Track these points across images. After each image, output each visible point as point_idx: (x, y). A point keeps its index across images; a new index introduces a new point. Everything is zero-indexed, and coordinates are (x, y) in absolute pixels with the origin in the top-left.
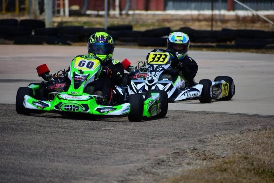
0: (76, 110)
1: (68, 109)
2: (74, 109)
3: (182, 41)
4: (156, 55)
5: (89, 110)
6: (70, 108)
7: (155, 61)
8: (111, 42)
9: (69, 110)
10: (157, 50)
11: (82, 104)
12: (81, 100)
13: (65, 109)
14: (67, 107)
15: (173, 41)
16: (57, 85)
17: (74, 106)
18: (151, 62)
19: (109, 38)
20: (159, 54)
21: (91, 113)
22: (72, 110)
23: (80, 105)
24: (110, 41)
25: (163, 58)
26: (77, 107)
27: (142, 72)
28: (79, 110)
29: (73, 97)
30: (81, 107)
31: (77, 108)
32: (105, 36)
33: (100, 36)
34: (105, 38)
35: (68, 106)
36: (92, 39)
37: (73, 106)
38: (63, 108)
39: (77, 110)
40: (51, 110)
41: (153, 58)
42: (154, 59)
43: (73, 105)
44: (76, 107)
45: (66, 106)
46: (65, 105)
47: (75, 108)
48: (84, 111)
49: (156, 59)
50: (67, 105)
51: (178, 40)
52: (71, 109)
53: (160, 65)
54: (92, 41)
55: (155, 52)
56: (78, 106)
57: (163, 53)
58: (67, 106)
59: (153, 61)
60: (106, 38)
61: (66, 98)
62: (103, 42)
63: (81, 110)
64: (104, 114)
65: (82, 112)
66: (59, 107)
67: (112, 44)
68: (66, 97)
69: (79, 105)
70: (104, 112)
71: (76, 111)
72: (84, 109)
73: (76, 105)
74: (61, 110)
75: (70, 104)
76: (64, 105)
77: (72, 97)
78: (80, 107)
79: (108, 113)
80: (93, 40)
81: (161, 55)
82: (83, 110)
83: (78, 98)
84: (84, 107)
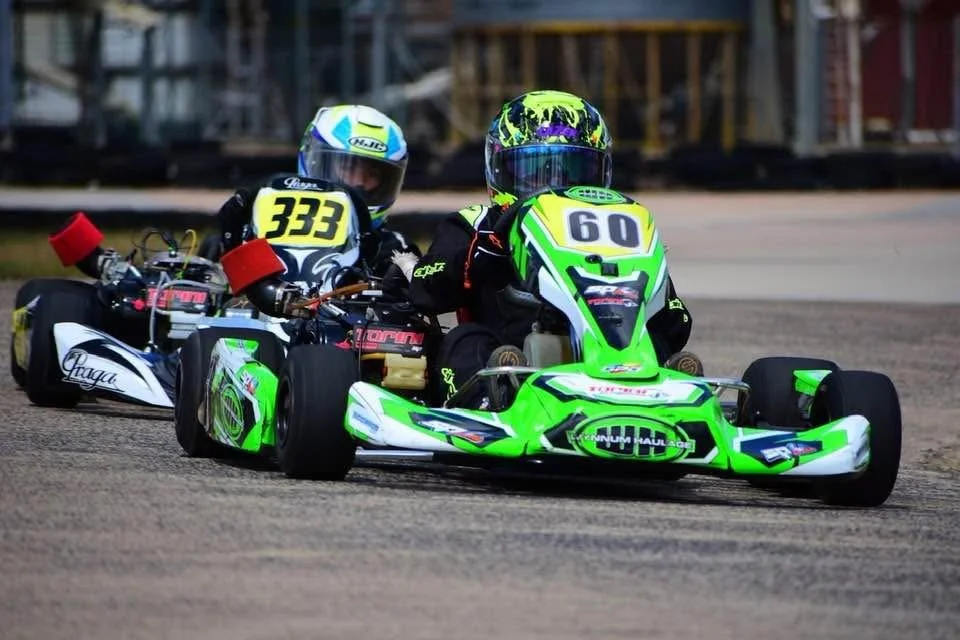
0: (652, 450)
1: (615, 447)
2: (644, 449)
3: (384, 148)
4: (289, 203)
5: (714, 452)
6: (622, 440)
7: (294, 232)
8: (602, 138)
9: (622, 452)
10: (289, 182)
11: (681, 424)
12: (670, 400)
13: (601, 445)
14: (609, 439)
15: (343, 142)
16: (374, 336)
17: (645, 433)
18: (270, 235)
19: (589, 123)
20: (304, 201)
21: (725, 467)
22: (636, 450)
23: (674, 429)
24: (597, 134)
25: (325, 219)
26: (660, 436)
27: (176, 282)
28: (670, 453)
29: (626, 390)
30: (678, 434)
31: (661, 443)
32: (570, 110)
33: (546, 113)
34: (573, 122)
35: (616, 431)
36: (510, 126)
37: (637, 433)
38: (588, 443)
39: (660, 450)
40: (528, 452)
41: (275, 218)
42: (282, 219)
43: (638, 425)
44: (653, 435)
45: (602, 432)
46: (600, 425)
47: (647, 441)
48: (691, 456)
49: (294, 223)
50: (608, 425)
51: (368, 142)
52: (629, 447)
53: (323, 251)
54: (508, 135)
55: (284, 188)
56: (661, 429)
57: (323, 197)
58: (609, 431)
59: (279, 233)
60: (577, 119)
61: (597, 392)
62: (562, 139)
63: (678, 449)
64: (779, 469)
65: (682, 460)
66: (571, 439)
67: (603, 147)
68: (593, 389)
69: (667, 425)
70: (780, 460)
71: (653, 456)
72: (691, 445)
73: (654, 428)
74: (578, 452)
75: (623, 424)
76: (593, 429)
77: (624, 387)
78: (671, 435)
79: (796, 464)
80: (514, 131)
81: (314, 204)
82: (685, 450)
83: (655, 392)
84: (691, 437)
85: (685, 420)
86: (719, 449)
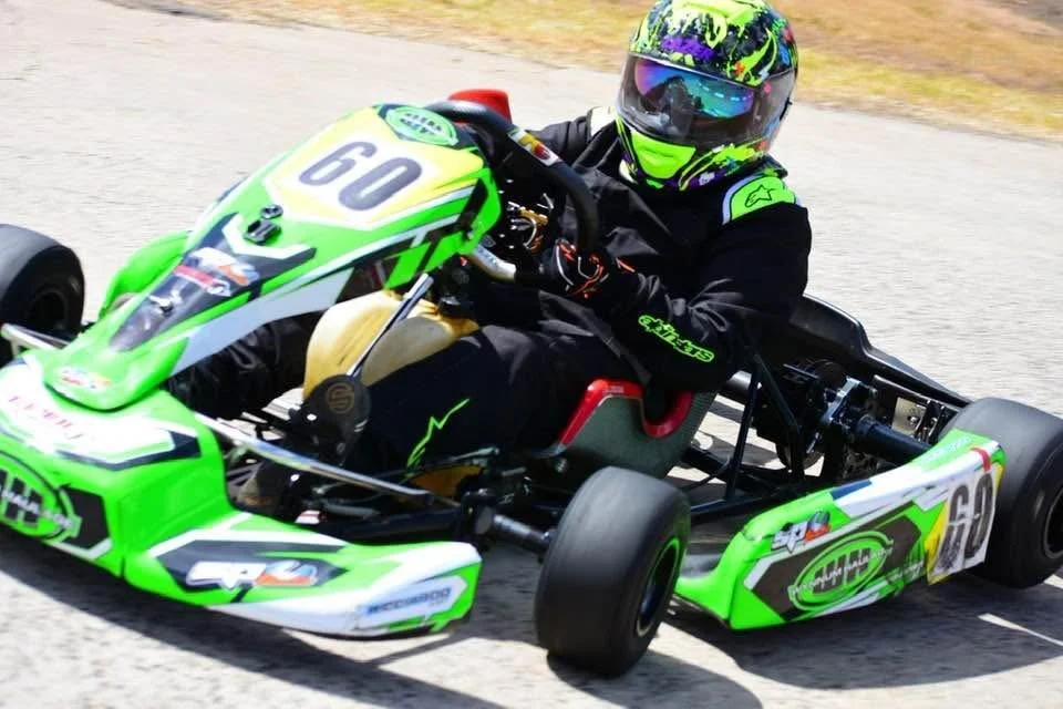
0: (21, 515)
2: (12, 510)
5: (105, 546)
11: (66, 488)
12: (85, 448)
17: (19, 487)
21: (116, 571)
22: (3, 508)
23: (56, 493)
24: (748, 62)
26: (35, 498)
28: (43, 528)
30: (60, 503)
31: (33, 507)
32: (720, 21)
37: (9, 483)
39: (31, 518)
44: (27, 493)
47: (17, 500)
48: (69, 540)
56: (39, 488)
63: (56, 526)
64: (204, 599)
65: (57, 543)
69: (48, 486)
71: (19, 524)
72: (73, 524)
73: (32, 484)
78: (50, 500)
82: (63, 531)
84: (77, 512)
85: (75, 485)
86: (114, 542)
